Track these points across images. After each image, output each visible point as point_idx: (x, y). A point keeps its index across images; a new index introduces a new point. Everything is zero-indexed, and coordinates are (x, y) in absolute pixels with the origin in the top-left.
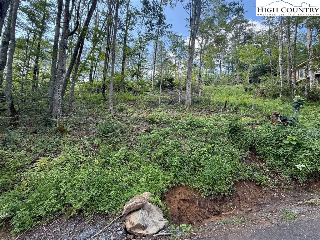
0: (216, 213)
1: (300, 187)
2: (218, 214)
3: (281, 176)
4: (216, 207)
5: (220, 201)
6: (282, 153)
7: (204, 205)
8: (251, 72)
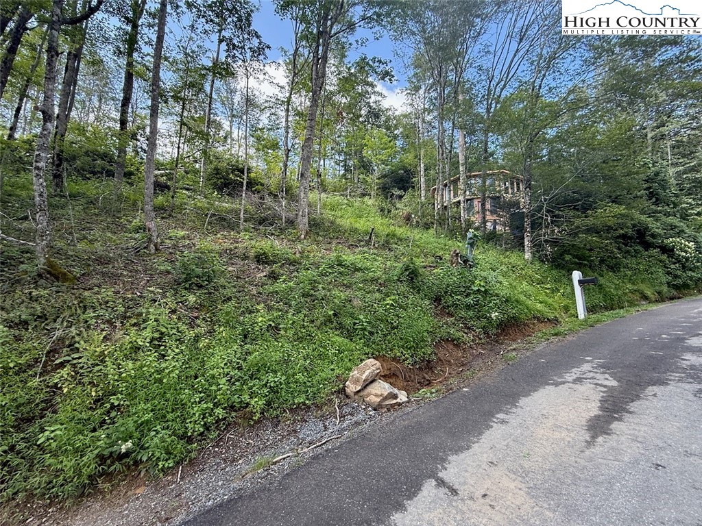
0: (428, 382)
1: (491, 340)
2: (429, 384)
3: (474, 331)
4: (426, 376)
5: (426, 368)
6: (472, 302)
7: (410, 377)
8: (379, 179)
